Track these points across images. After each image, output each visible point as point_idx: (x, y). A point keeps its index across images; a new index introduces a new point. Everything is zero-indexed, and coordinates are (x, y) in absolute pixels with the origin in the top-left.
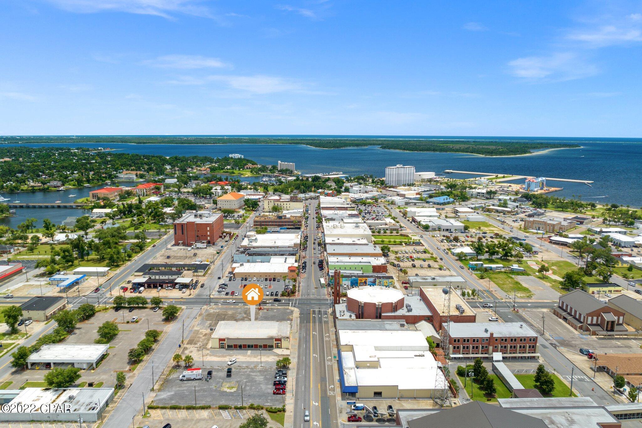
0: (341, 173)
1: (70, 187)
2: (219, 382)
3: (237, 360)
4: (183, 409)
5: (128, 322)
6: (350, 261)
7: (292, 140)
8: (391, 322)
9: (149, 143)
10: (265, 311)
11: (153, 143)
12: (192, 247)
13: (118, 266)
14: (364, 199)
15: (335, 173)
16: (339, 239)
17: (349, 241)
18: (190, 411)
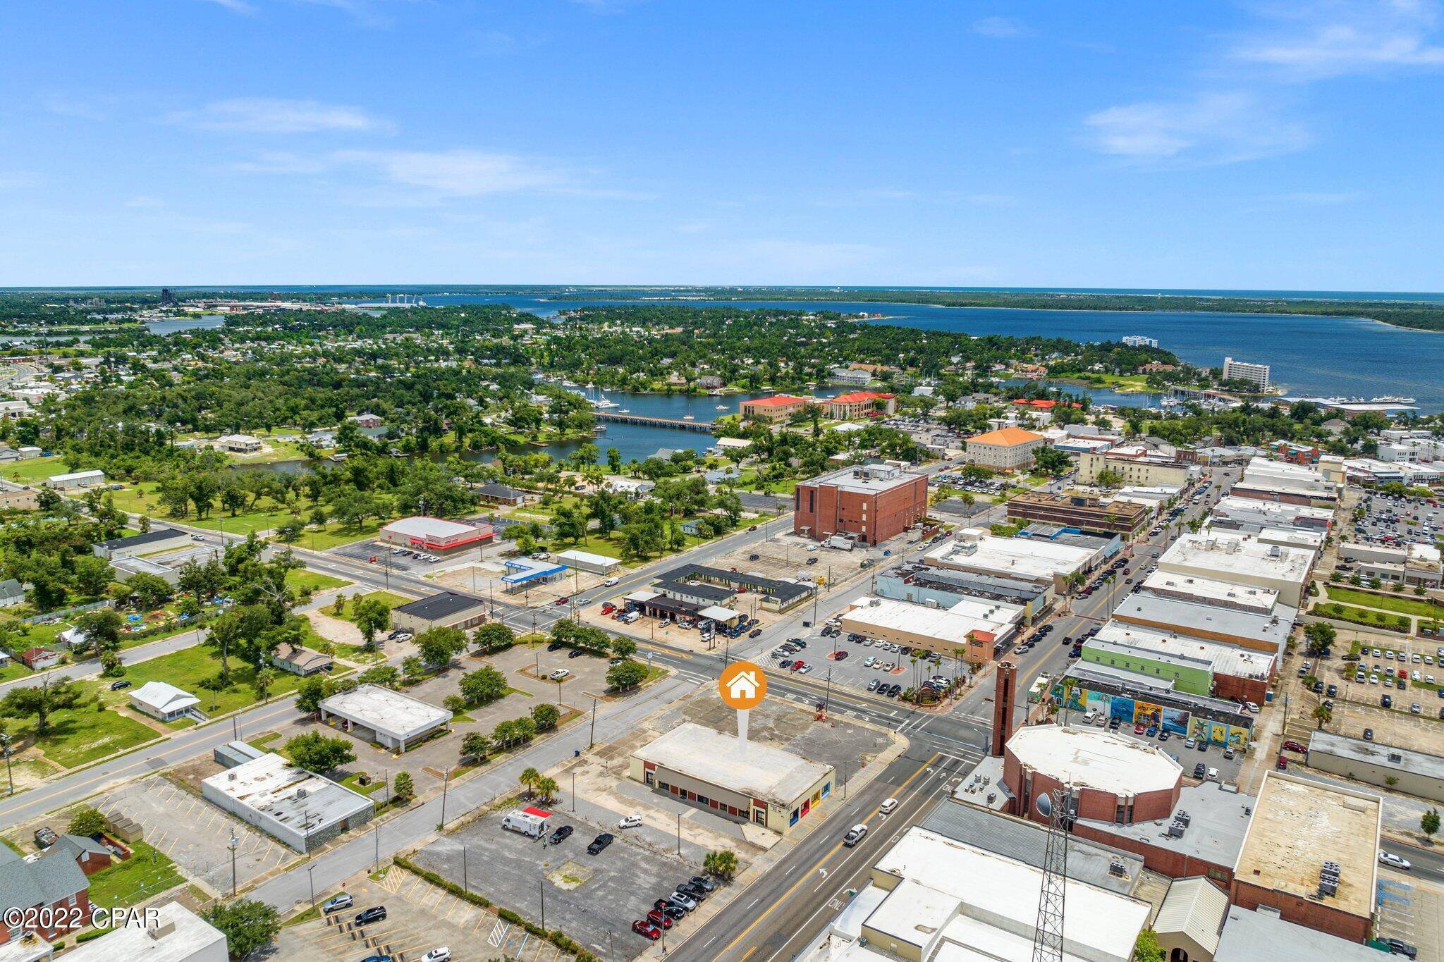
0: (1412, 400)
1: (736, 389)
2: (566, 856)
3: (646, 821)
4: (444, 888)
5: (544, 678)
6: (1161, 647)
7: (1339, 304)
8: (1095, 851)
9: (971, 304)
10: (827, 725)
11: (982, 305)
12: (823, 543)
13: (646, 559)
14: (1405, 482)
15: (1389, 398)
16: (1191, 581)
17: (1218, 591)
18: (451, 897)
